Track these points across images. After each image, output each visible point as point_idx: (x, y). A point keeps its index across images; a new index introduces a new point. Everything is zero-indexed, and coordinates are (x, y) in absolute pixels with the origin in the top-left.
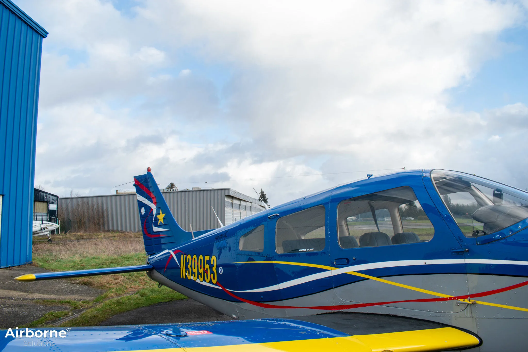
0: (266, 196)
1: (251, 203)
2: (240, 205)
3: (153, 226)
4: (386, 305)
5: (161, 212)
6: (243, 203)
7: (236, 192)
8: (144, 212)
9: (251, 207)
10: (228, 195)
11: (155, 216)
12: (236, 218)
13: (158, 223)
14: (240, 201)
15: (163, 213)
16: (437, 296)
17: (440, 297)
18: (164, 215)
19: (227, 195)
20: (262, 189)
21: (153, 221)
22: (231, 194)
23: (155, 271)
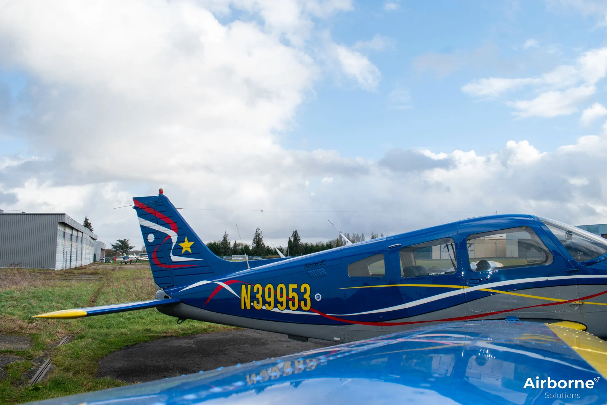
0: (91, 225)
1: (83, 233)
2: (71, 235)
3: (171, 255)
4: (514, 311)
5: (186, 239)
6: (75, 233)
7: (70, 219)
8: (154, 240)
9: (82, 238)
10: (62, 222)
11: (175, 245)
12: (67, 252)
13: (182, 251)
14: (72, 230)
15: (189, 241)
16: (556, 301)
17: (557, 301)
18: (192, 243)
19: (60, 221)
20: (86, 217)
21: (171, 250)
22: (66, 221)
23: (182, 304)
